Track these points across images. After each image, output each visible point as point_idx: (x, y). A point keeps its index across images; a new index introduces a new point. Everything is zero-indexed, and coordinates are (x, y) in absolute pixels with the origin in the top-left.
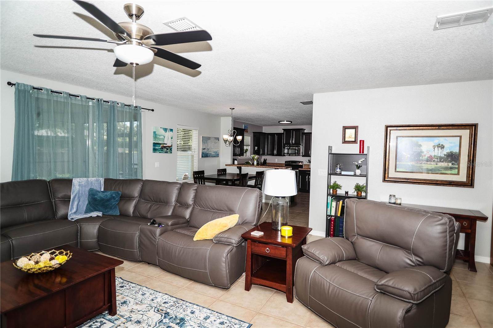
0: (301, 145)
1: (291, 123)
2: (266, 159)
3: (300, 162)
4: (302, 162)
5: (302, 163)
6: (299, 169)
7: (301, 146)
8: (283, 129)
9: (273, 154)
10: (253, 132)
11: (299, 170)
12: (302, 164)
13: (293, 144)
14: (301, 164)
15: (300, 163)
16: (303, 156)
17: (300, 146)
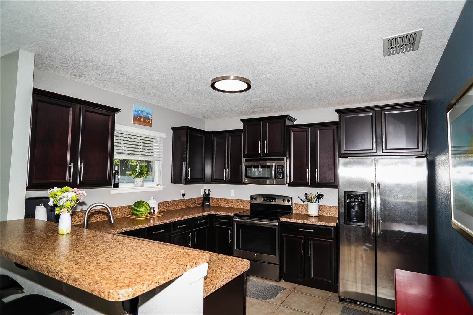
0: (285, 156)
1: (249, 87)
2: (209, 191)
3: (284, 198)
4: (289, 199)
5: (288, 201)
6: (282, 219)
7: (285, 158)
8: (242, 121)
9: (221, 181)
10: (172, 129)
11: (282, 224)
12: (289, 204)
13: (264, 155)
14: (286, 203)
15: (284, 200)
16: (291, 184)
17: (282, 160)
